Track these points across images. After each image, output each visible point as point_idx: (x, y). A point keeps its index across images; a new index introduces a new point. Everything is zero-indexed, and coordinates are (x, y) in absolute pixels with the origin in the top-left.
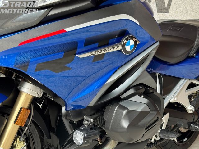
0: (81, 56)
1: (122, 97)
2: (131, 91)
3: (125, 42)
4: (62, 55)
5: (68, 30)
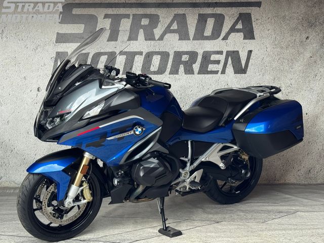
0: (108, 139)
1: (143, 159)
2: (149, 155)
3: (135, 130)
4: (99, 138)
5: (101, 127)
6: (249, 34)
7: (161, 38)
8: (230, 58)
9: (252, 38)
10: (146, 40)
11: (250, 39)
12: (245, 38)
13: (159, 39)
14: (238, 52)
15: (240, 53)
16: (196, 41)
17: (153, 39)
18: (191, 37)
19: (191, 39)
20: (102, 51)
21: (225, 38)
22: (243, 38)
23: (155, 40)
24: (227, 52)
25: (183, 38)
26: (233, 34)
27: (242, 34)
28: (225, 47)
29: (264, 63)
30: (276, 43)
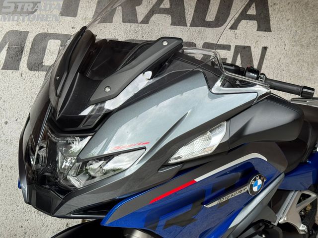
5: (197, 180)
6: (264, 24)
7: (146, 20)
8: (239, 56)
9: (268, 29)
10: (124, 22)
11: (265, 31)
12: (259, 29)
13: (143, 22)
14: (249, 47)
15: (253, 49)
16: (194, 29)
17: (134, 21)
18: (189, 22)
19: (189, 25)
20: (51, 31)
21: (234, 27)
22: (256, 29)
23: (137, 23)
24: (236, 46)
25: (177, 23)
26: (243, 22)
27: (255, 22)
28: (234, 39)
29: (280, 66)
30: (296, 39)
